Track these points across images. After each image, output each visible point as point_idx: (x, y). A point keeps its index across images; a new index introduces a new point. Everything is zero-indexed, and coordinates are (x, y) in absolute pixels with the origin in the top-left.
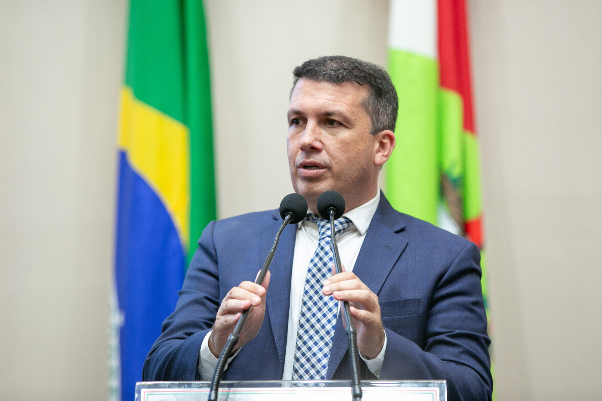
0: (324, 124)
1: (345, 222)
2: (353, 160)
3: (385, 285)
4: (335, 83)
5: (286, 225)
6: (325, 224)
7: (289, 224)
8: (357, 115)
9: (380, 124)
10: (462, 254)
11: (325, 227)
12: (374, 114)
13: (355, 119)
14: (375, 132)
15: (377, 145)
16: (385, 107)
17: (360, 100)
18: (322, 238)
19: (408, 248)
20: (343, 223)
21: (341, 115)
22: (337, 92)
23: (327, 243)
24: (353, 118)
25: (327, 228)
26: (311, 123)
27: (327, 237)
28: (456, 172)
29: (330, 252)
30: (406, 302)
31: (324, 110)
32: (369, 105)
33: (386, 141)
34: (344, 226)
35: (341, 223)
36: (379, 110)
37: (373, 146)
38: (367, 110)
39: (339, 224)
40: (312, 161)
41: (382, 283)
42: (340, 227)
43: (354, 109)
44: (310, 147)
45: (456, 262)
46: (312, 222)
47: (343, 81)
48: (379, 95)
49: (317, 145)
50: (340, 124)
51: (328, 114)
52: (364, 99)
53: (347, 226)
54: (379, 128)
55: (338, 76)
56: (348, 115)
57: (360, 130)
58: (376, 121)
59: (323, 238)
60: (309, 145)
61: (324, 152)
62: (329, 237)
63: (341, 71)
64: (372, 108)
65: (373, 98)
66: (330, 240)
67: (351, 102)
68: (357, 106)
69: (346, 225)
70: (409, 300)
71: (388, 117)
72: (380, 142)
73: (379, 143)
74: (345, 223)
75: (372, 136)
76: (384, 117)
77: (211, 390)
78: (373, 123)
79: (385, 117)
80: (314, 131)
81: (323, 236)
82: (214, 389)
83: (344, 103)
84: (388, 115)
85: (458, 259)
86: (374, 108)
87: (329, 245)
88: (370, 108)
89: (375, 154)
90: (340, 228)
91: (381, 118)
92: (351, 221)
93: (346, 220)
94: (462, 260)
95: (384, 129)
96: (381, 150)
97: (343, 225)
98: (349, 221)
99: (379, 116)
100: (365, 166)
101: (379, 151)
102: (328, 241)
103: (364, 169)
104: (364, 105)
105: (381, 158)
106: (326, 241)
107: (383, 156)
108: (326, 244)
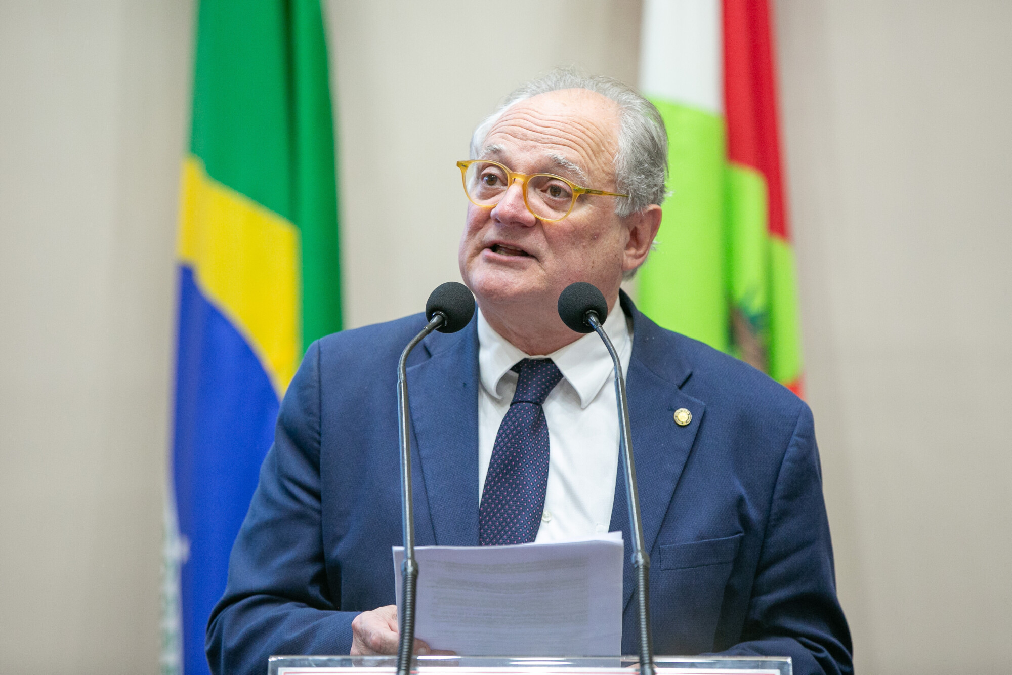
5: (429, 332)
7: (436, 331)
28: (756, 304)
77: (399, 669)
82: (403, 668)
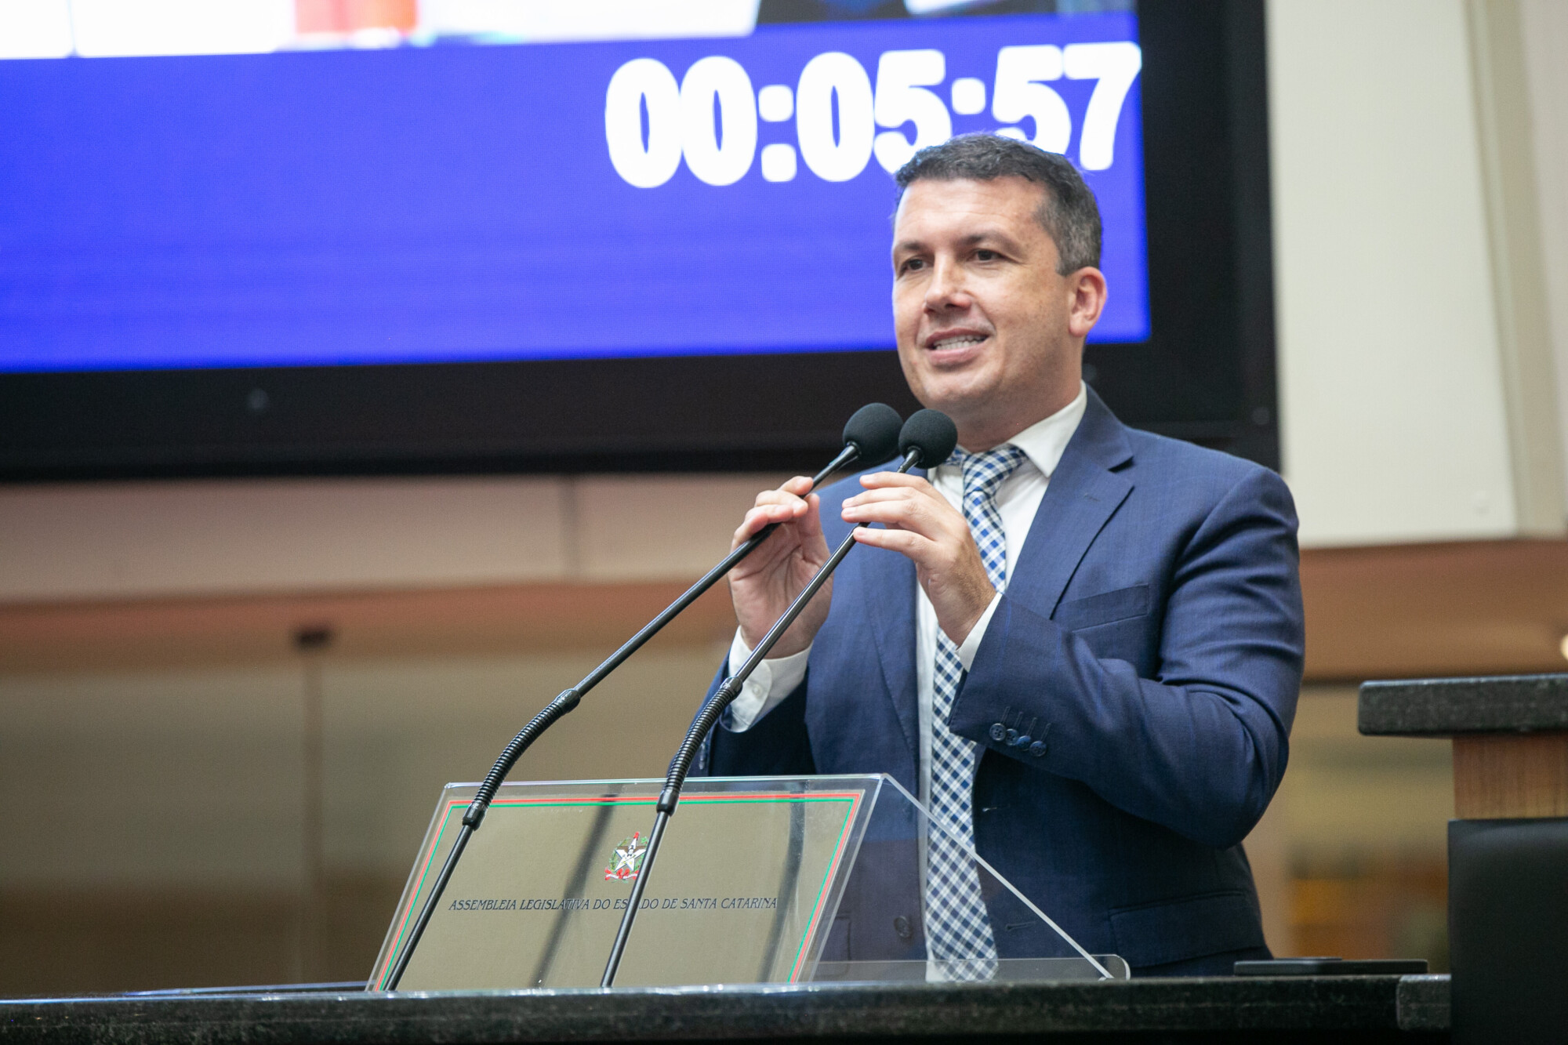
0: (968, 260)
1: (1011, 457)
2: (1033, 320)
3: (1081, 567)
4: (981, 180)
6: (972, 466)
8: (1030, 238)
9: (1076, 256)
10: (1232, 492)
11: (970, 472)
12: (1061, 237)
13: (1027, 246)
14: (1067, 270)
15: (1072, 298)
16: (1079, 222)
17: (1033, 208)
18: (966, 494)
19: (1132, 496)
20: (1007, 458)
21: (999, 237)
22: (987, 195)
23: (976, 502)
24: (1023, 244)
25: (974, 473)
26: (943, 260)
27: (974, 490)
29: (983, 519)
30: (1120, 595)
31: (966, 232)
32: (1049, 218)
33: (1088, 288)
34: (1010, 465)
35: (1003, 460)
36: (1070, 228)
37: (1065, 298)
38: (1047, 227)
39: (998, 462)
40: (954, 329)
41: (1075, 566)
42: (1001, 467)
43: (1023, 226)
44: (944, 304)
45: (1218, 508)
46: (952, 464)
47: (996, 175)
48: (1067, 201)
49: (959, 298)
50: (1001, 257)
51: (975, 239)
52: (1041, 206)
53: (1016, 465)
54: (1074, 263)
55: (987, 166)
56: (1012, 236)
57: (1039, 265)
58: (1065, 249)
59: (969, 494)
60: (944, 298)
61: (975, 311)
62: (978, 489)
63: (990, 156)
64: (1057, 224)
65: (1056, 205)
66: (981, 496)
67: (1015, 213)
68: (1028, 221)
69: (1012, 462)
70: (1125, 590)
71: (1087, 243)
72: (1076, 291)
73: (1074, 292)
74: (1010, 459)
75: (1061, 278)
76: (1080, 242)
78: (1061, 252)
79: (1083, 243)
80: (950, 275)
81: (969, 490)
83: (1003, 215)
84: (1086, 239)
85: (1223, 502)
86: (1060, 225)
87: (979, 506)
88: (1053, 225)
89: (1071, 313)
90: (1002, 470)
91: (1075, 243)
92: (1022, 453)
93: (1012, 452)
94: (1231, 504)
95: (1083, 265)
96: (1080, 307)
97: (1006, 463)
98: (1019, 454)
99: (1070, 240)
100: (1055, 336)
101: (1075, 310)
102: (977, 499)
103: (1054, 340)
104: (1040, 218)
105: (1083, 322)
106: (973, 499)
107: (1086, 317)
108: (973, 505)
